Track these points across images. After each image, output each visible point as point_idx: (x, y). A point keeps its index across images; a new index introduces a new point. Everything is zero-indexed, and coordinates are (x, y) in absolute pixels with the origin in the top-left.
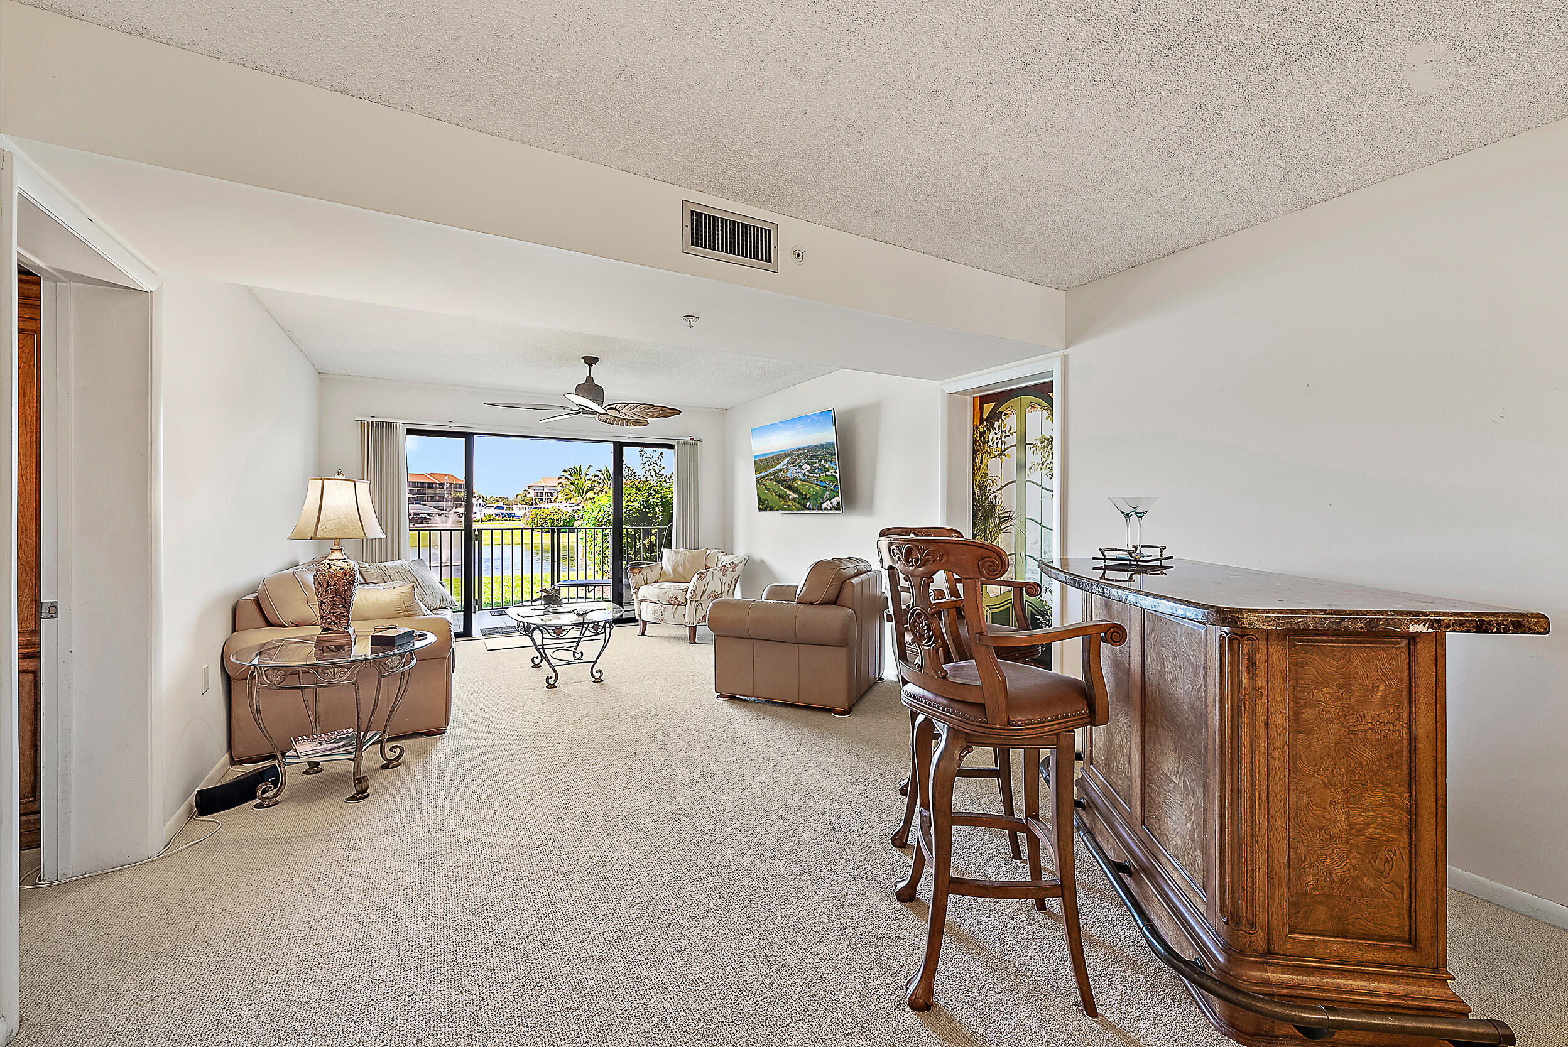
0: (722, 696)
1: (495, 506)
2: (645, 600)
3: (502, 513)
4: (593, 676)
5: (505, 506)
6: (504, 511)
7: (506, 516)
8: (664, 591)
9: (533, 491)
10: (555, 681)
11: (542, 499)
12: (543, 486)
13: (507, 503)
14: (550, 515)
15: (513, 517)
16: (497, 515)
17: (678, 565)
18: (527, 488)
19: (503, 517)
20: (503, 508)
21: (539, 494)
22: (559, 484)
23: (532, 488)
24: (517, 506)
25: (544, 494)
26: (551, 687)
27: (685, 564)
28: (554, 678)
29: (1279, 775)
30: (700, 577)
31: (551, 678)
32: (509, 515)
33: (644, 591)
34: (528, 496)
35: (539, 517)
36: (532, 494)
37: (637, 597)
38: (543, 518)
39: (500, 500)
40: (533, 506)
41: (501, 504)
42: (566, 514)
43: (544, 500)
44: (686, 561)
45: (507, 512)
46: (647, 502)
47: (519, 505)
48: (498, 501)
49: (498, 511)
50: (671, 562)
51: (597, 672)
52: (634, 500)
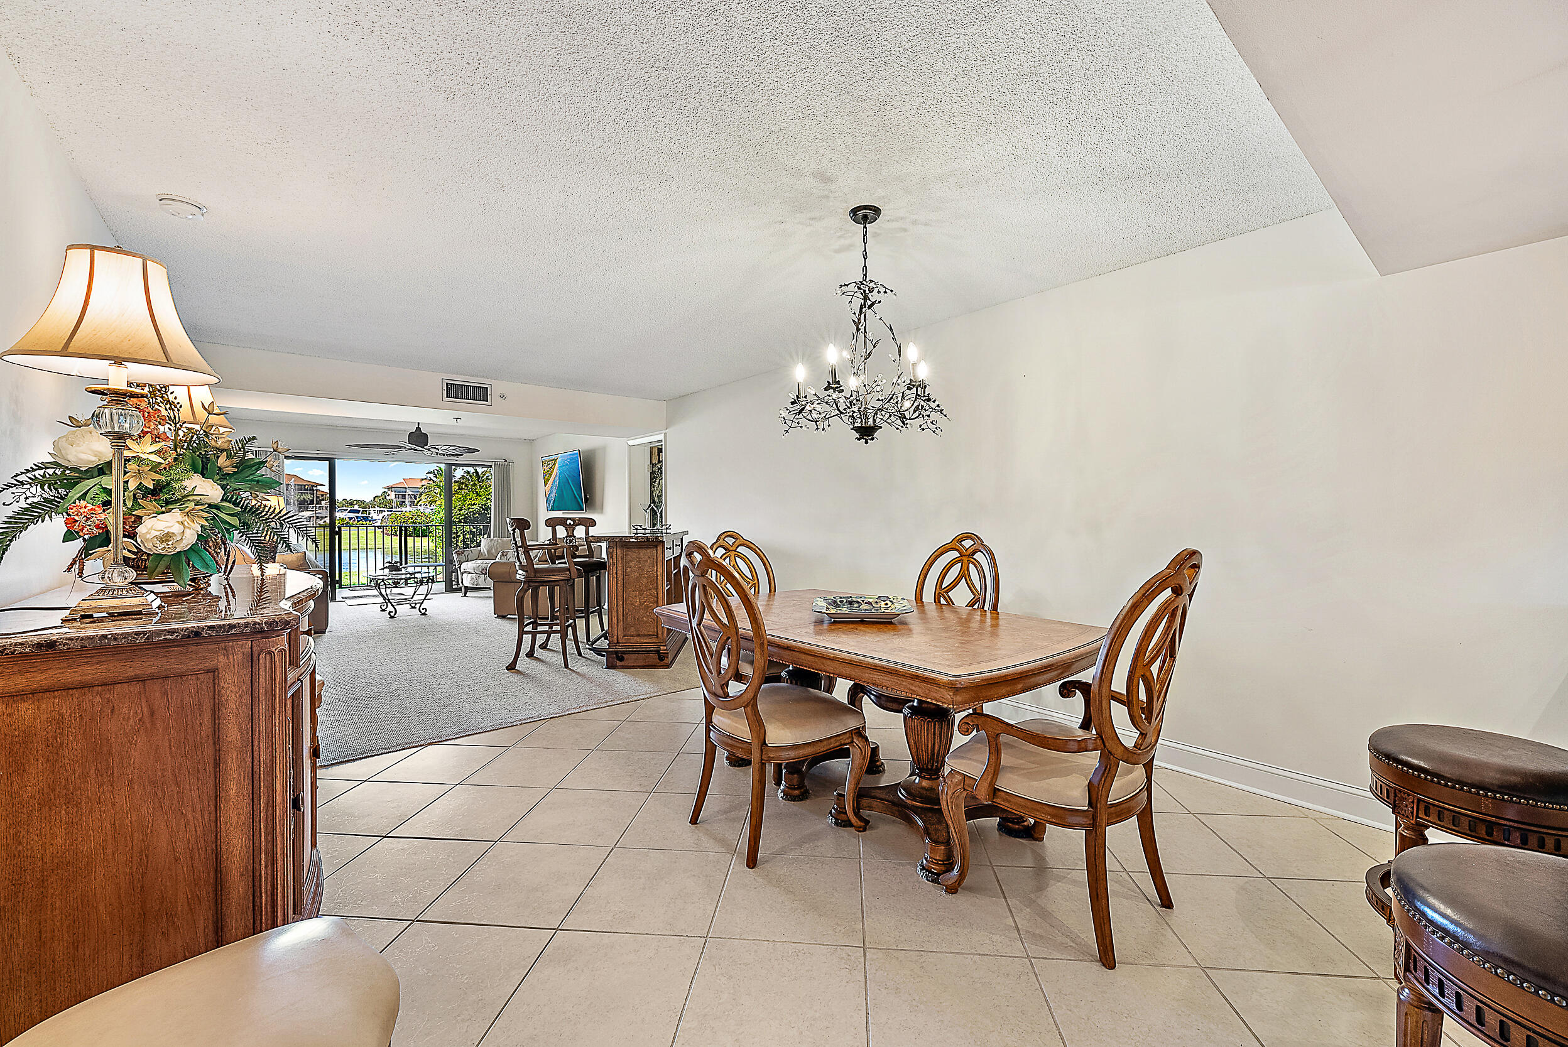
0: (498, 617)
1: (349, 509)
2: (465, 572)
3: (357, 517)
4: (420, 612)
5: (361, 510)
6: (360, 515)
7: (362, 520)
8: (478, 565)
9: (393, 493)
10: (395, 614)
11: (404, 502)
12: (406, 488)
13: (363, 505)
14: (412, 518)
15: (370, 521)
16: (352, 518)
17: (492, 549)
18: (386, 490)
19: (358, 521)
20: (358, 512)
21: (400, 496)
22: (423, 486)
23: (393, 489)
24: (374, 509)
25: (407, 496)
26: (392, 617)
27: (497, 548)
28: (394, 613)
29: (620, 589)
30: (503, 555)
31: (392, 612)
32: (366, 519)
33: (464, 566)
34: (388, 498)
35: (399, 521)
36: (392, 496)
37: (460, 571)
38: (404, 522)
39: (355, 502)
40: (394, 510)
41: (356, 507)
42: (430, 518)
43: (407, 503)
44: (498, 546)
45: (362, 515)
46: (485, 505)
47: (377, 509)
48: (352, 504)
49: (352, 515)
50: (487, 547)
51: (423, 609)
52: (474, 504)
